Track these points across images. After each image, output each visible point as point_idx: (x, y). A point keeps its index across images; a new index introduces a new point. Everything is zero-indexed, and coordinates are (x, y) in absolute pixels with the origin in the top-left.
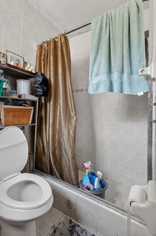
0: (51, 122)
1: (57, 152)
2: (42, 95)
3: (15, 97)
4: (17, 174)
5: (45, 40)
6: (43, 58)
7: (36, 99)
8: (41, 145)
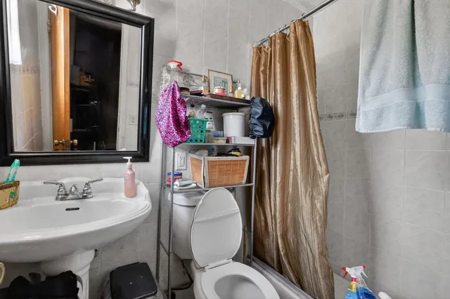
0: (278, 180)
1: (291, 236)
2: (263, 137)
3: (222, 142)
4: (226, 261)
5: (266, 37)
6: (262, 68)
7: (252, 142)
8: (263, 218)
